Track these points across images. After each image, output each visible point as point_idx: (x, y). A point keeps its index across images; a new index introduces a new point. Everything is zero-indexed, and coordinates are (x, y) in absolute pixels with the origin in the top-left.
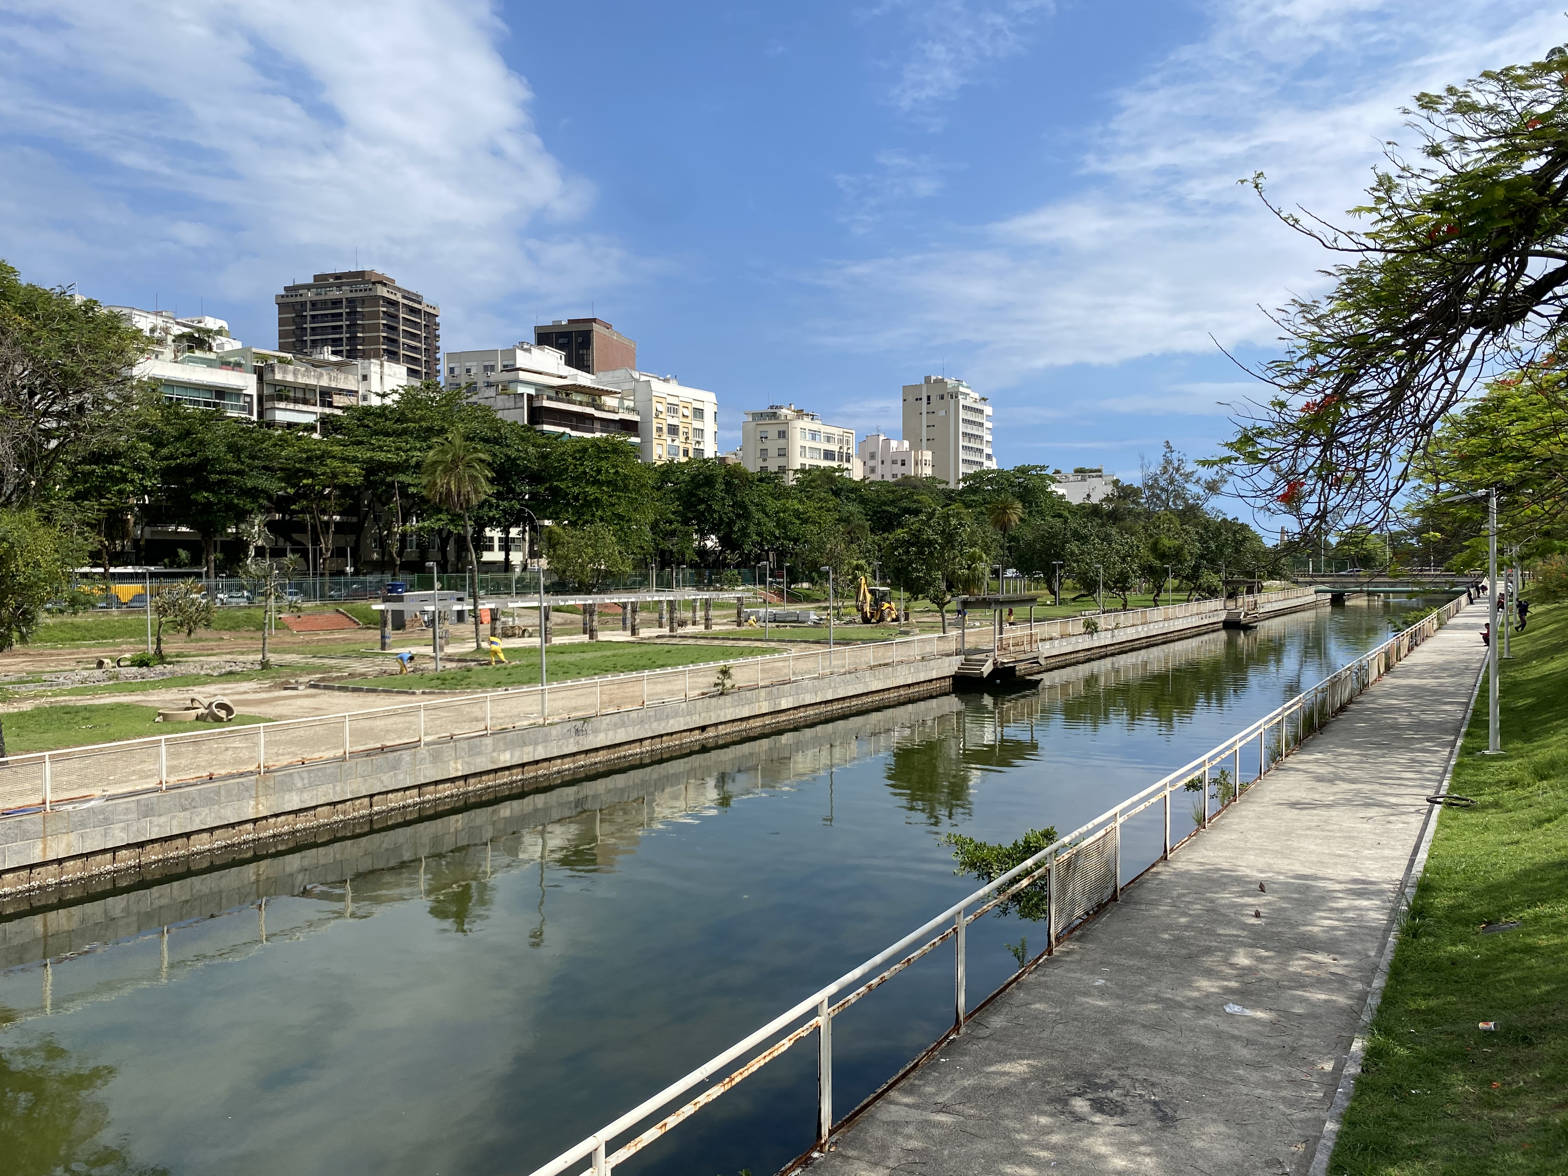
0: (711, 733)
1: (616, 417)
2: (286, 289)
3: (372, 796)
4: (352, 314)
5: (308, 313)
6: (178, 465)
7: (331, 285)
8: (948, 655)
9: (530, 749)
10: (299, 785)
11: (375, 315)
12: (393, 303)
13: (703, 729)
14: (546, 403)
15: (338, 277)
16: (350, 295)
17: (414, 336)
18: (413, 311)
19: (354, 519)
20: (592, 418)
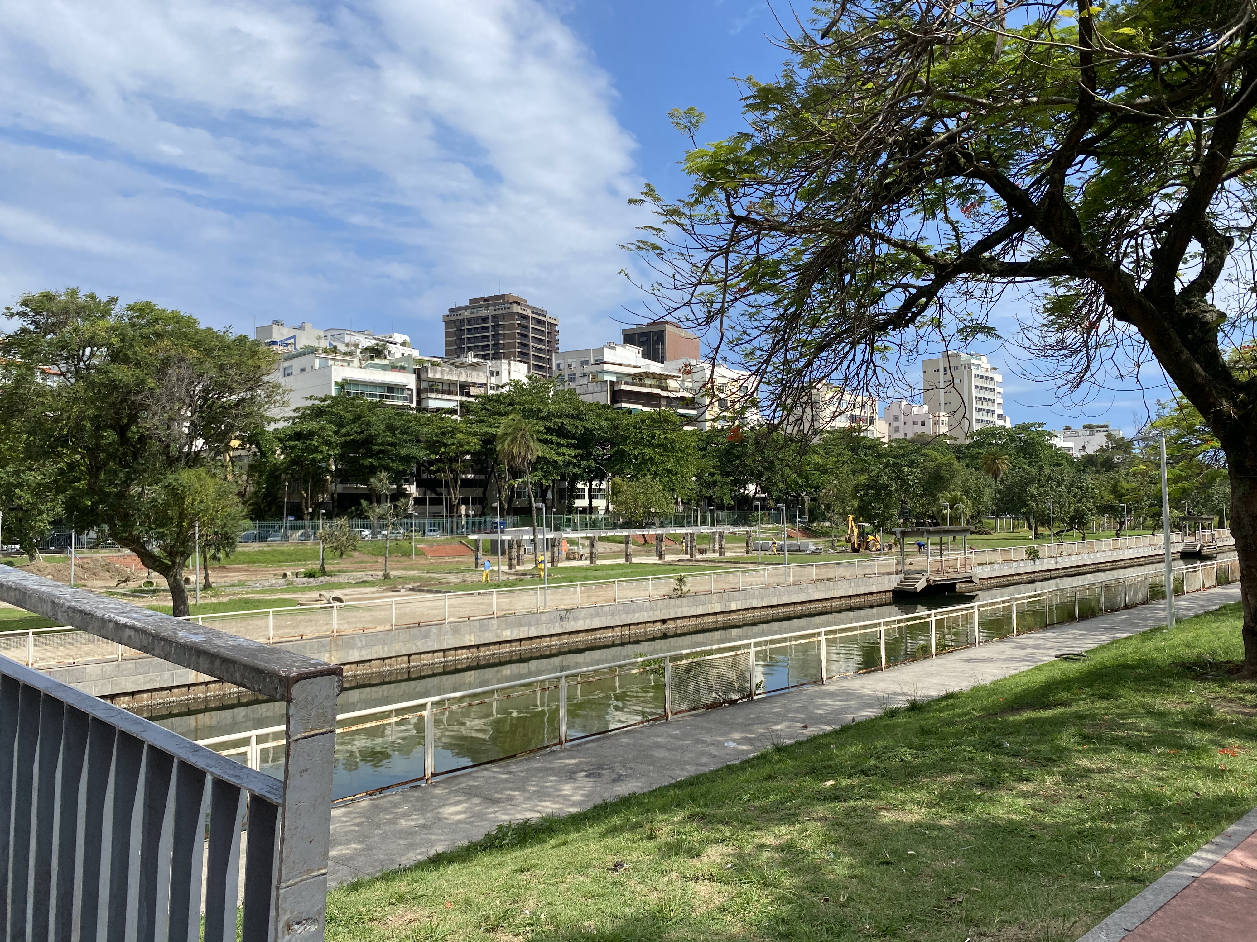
0: (671, 625)
1: (679, 395)
2: (450, 310)
3: (410, 655)
4: (496, 326)
5: (465, 327)
6: (352, 440)
7: (481, 306)
8: (889, 574)
9: (526, 629)
10: (359, 645)
11: (512, 327)
12: (524, 317)
13: (664, 621)
14: (624, 387)
15: (486, 300)
16: (494, 313)
17: (540, 341)
18: (539, 322)
19: (483, 477)
20: (659, 396)
